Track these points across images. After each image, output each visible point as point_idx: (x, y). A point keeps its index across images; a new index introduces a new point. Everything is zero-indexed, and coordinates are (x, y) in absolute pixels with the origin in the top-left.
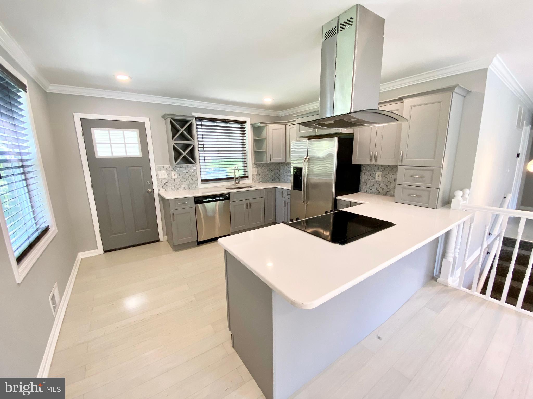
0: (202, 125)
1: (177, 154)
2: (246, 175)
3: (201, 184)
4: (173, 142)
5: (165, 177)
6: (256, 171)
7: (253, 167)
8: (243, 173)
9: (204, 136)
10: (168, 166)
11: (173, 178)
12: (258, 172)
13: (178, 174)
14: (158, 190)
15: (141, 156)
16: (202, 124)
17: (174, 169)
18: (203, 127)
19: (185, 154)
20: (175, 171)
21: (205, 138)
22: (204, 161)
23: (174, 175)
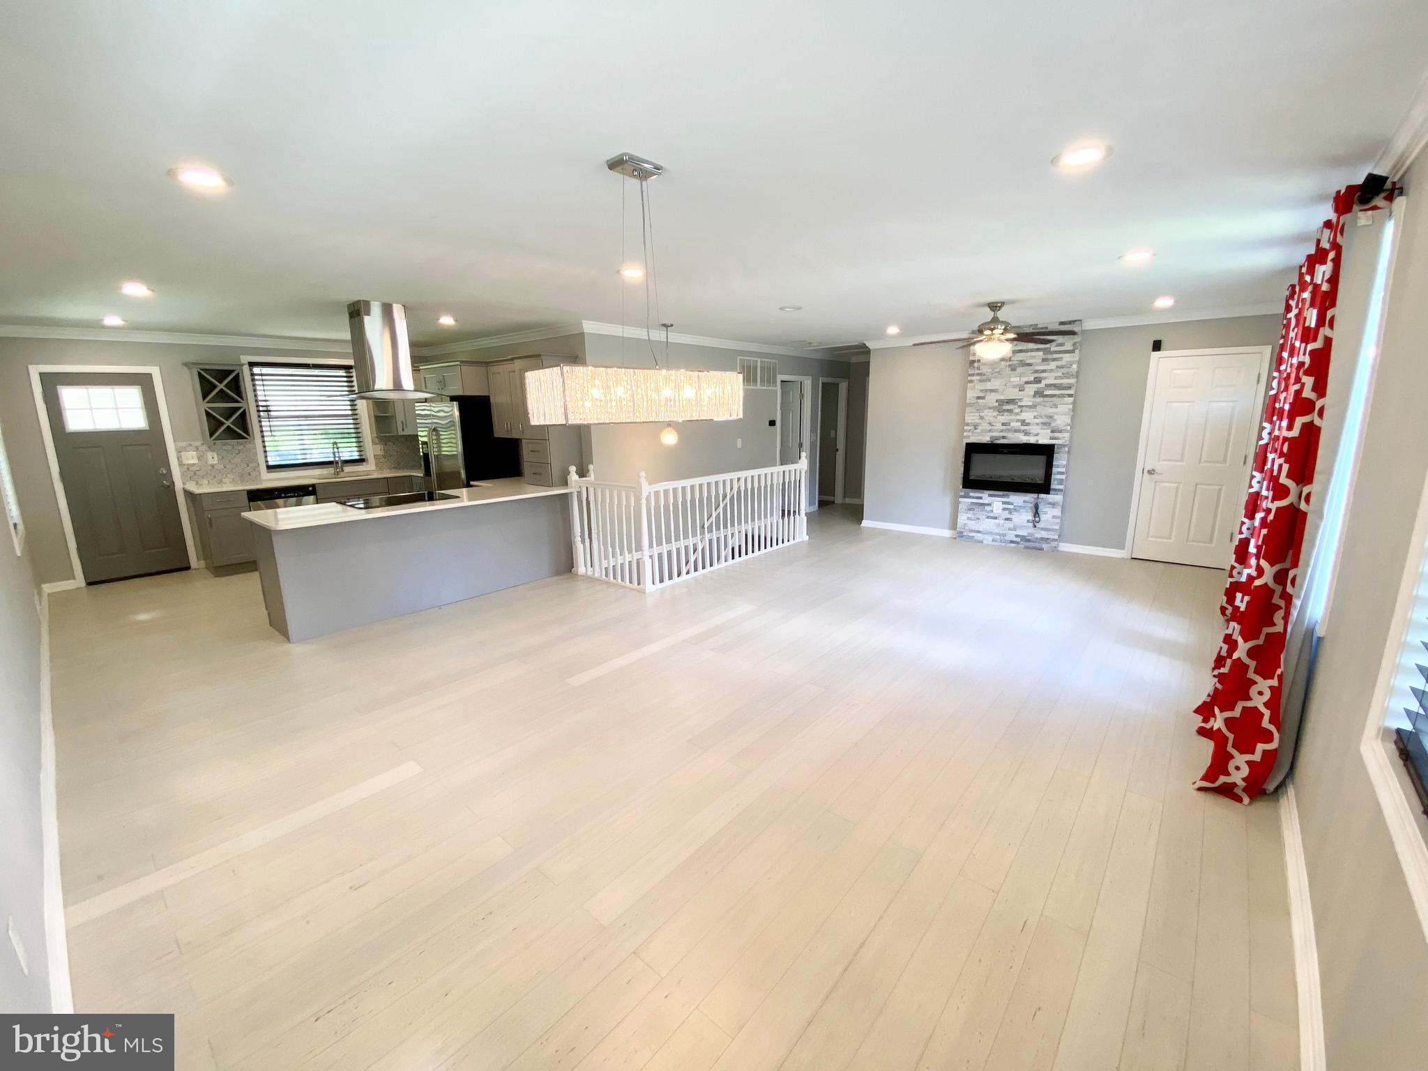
0: (262, 375)
1: (214, 424)
2: (363, 457)
3: (268, 472)
4: (205, 405)
5: (195, 461)
6: (383, 449)
7: (374, 443)
8: (357, 454)
9: (267, 393)
10: (198, 444)
11: (211, 462)
12: (386, 451)
13: (220, 457)
14: (182, 484)
15: (148, 428)
16: (263, 373)
17: (211, 449)
18: (264, 377)
19: (228, 423)
20: (213, 451)
21: (268, 396)
22: (270, 434)
23: (212, 458)
